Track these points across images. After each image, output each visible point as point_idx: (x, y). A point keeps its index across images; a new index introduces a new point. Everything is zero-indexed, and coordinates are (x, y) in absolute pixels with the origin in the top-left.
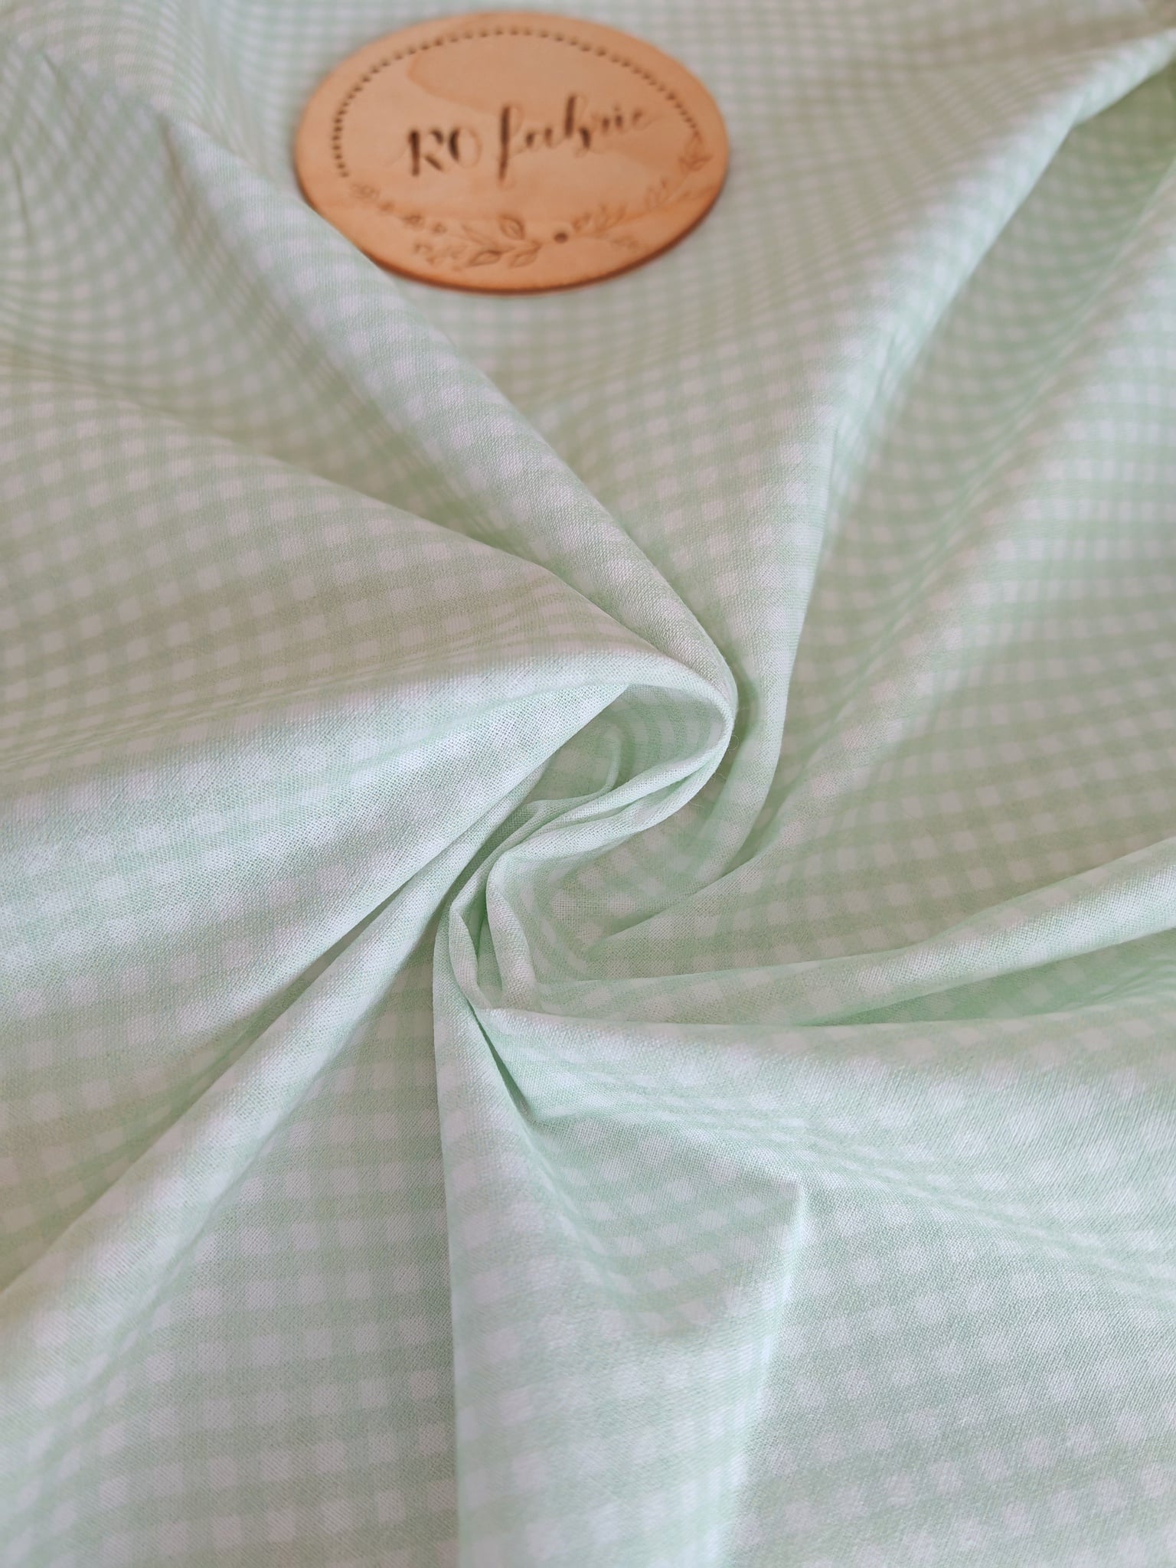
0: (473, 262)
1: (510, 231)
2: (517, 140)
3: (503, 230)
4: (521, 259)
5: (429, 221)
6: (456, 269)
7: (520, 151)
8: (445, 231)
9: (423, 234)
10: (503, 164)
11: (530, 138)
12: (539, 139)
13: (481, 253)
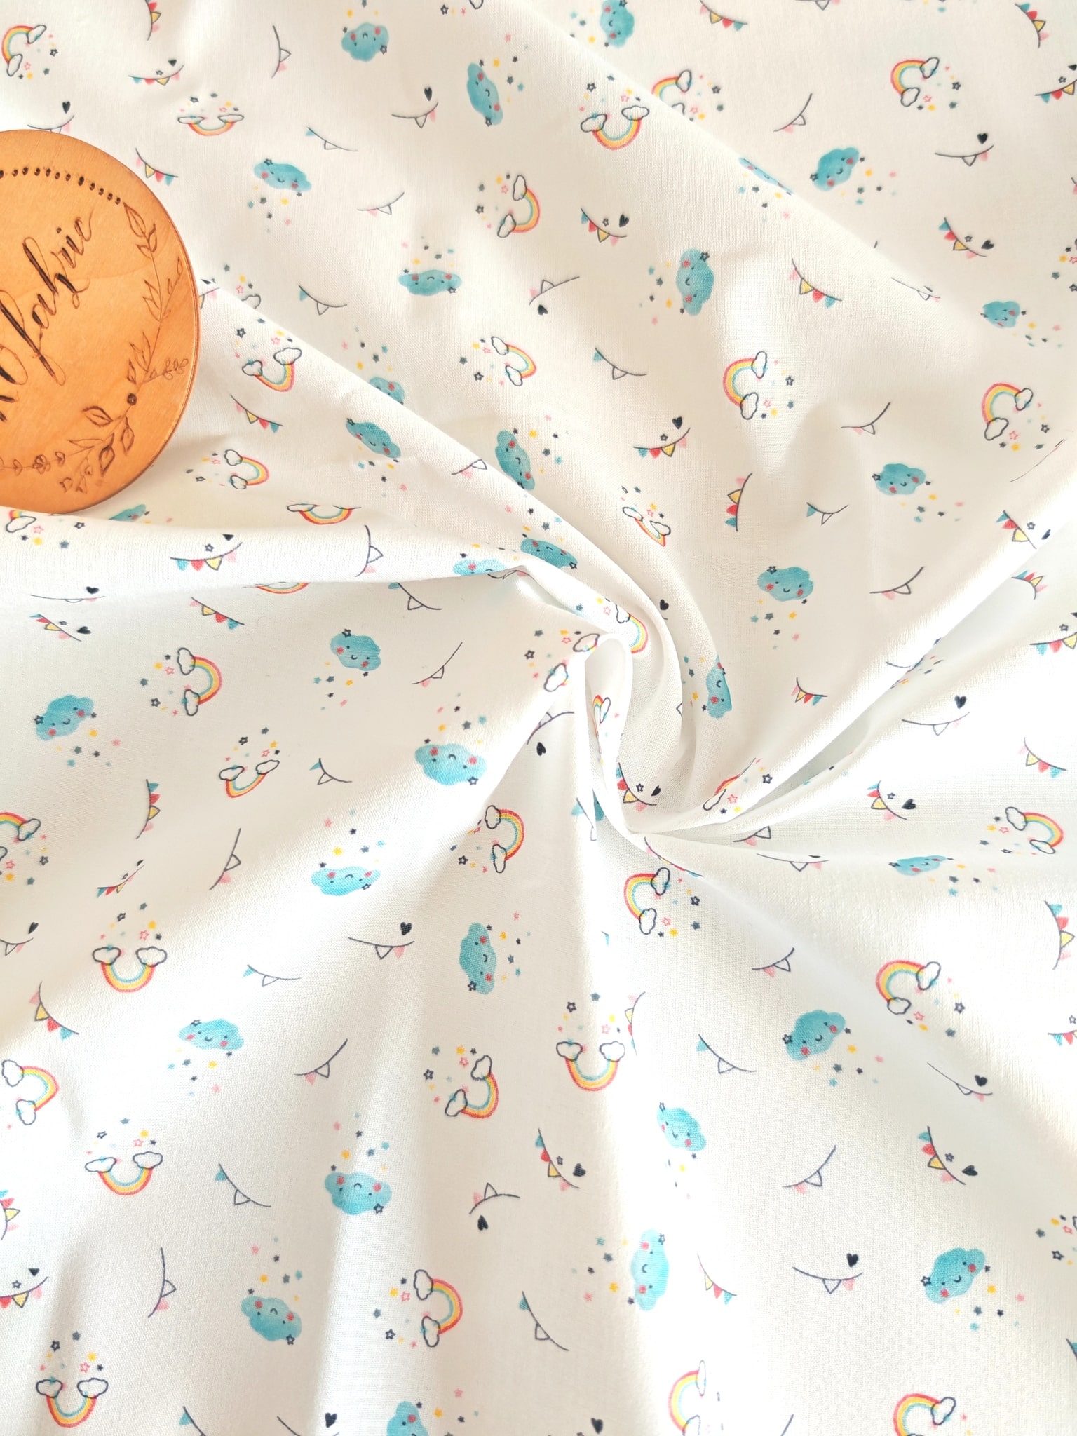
0: (104, 470)
1: (100, 421)
2: (31, 327)
3: (95, 423)
4: (126, 441)
5: (49, 455)
6: (99, 483)
7: (41, 336)
8: (64, 455)
9: (56, 471)
10: (43, 359)
11: (35, 317)
12: (40, 311)
13: (100, 457)
